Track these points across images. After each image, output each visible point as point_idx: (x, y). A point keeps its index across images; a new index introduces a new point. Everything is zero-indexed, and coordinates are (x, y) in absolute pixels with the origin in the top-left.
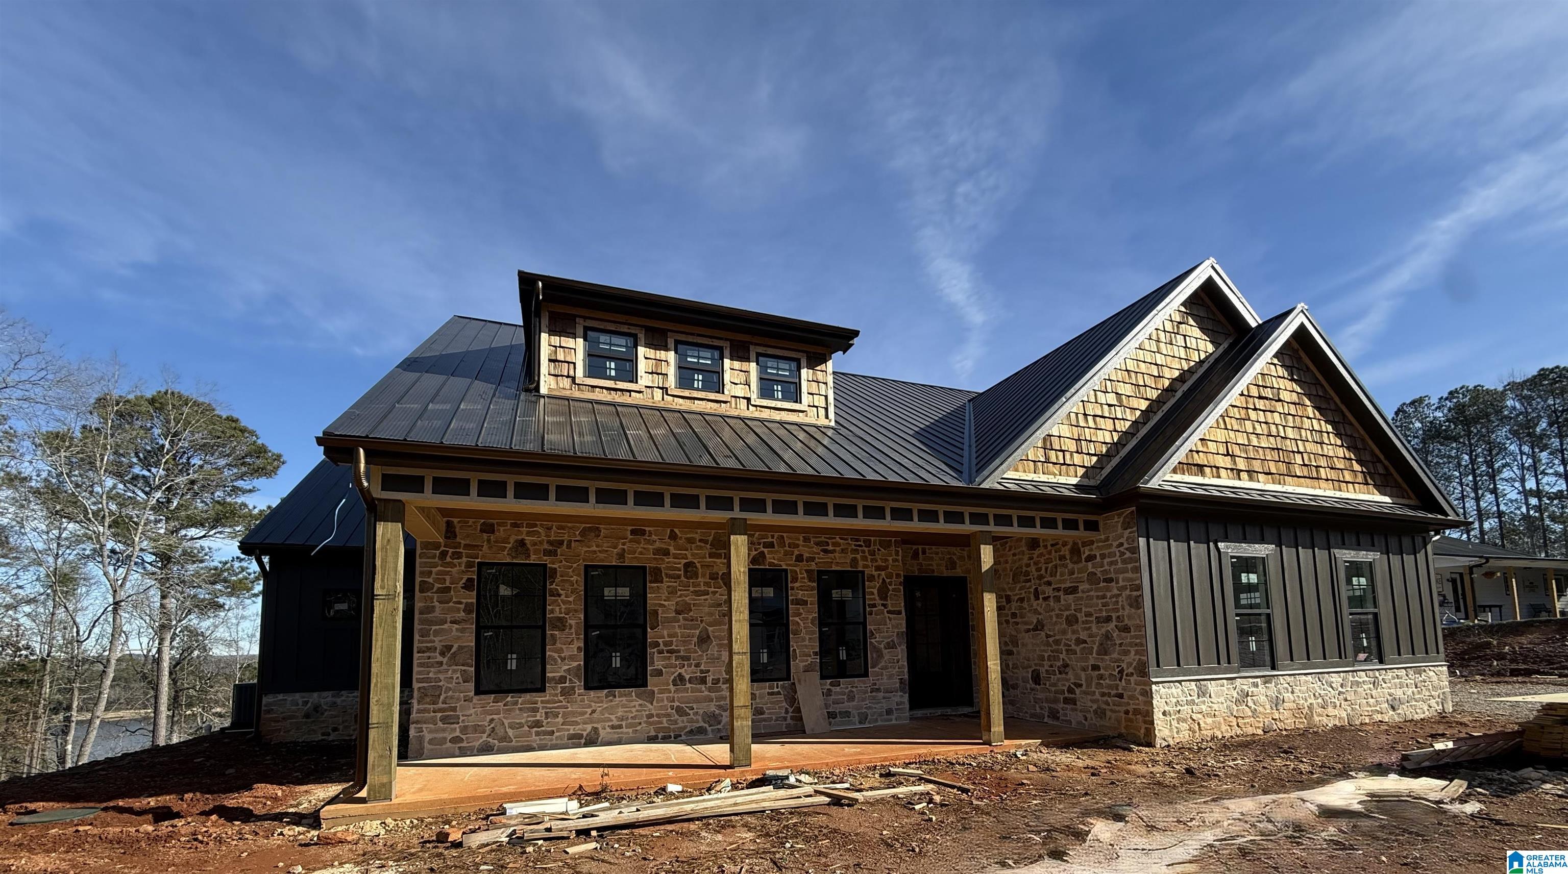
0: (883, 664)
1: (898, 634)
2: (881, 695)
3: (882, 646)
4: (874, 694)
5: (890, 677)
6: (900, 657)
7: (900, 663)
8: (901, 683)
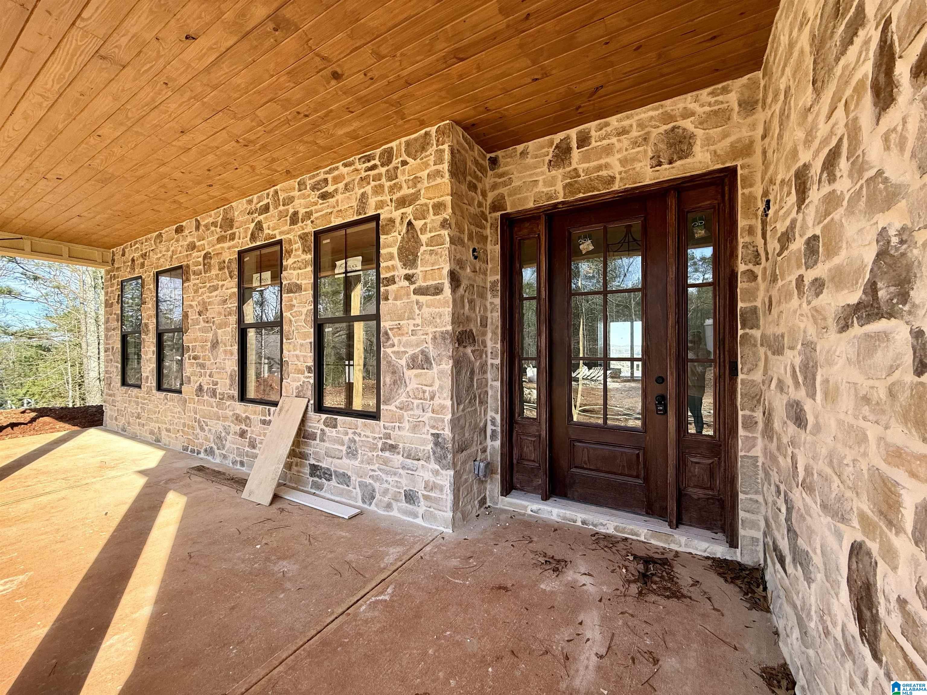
0: (403, 398)
1: (434, 338)
2: (397, 459)
3: (403, 362)
4: (387, 454)
5: (415, 427)
6: (436, 387)
7: (437, 401)
8: (436, 444)
